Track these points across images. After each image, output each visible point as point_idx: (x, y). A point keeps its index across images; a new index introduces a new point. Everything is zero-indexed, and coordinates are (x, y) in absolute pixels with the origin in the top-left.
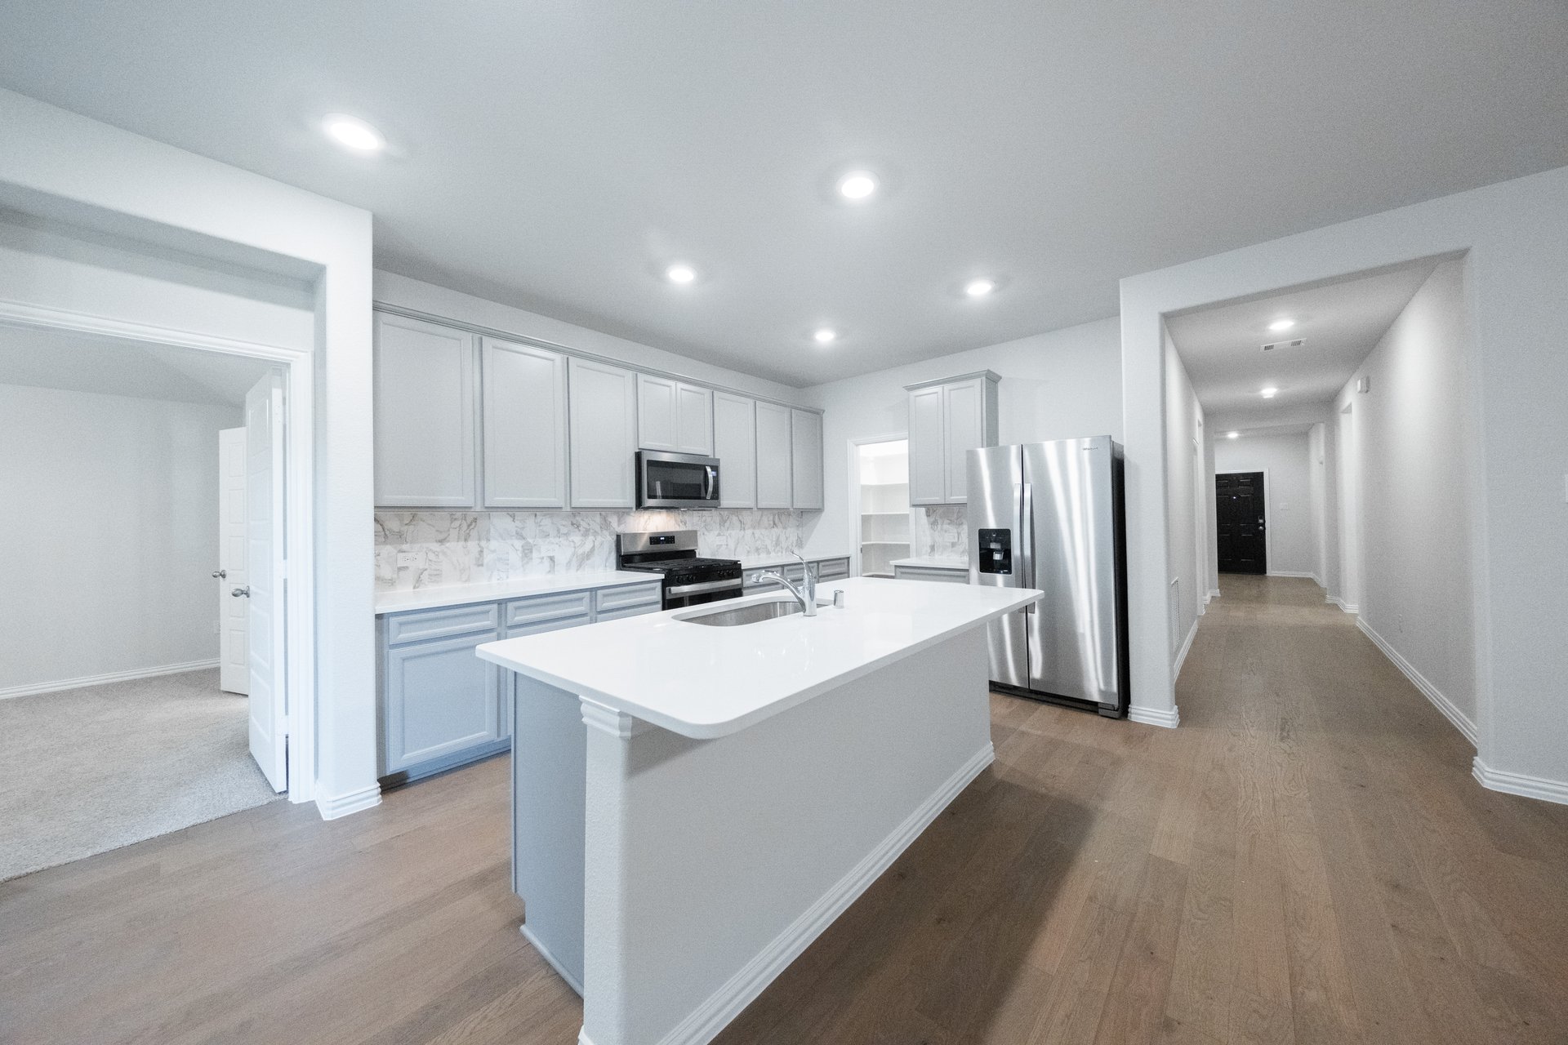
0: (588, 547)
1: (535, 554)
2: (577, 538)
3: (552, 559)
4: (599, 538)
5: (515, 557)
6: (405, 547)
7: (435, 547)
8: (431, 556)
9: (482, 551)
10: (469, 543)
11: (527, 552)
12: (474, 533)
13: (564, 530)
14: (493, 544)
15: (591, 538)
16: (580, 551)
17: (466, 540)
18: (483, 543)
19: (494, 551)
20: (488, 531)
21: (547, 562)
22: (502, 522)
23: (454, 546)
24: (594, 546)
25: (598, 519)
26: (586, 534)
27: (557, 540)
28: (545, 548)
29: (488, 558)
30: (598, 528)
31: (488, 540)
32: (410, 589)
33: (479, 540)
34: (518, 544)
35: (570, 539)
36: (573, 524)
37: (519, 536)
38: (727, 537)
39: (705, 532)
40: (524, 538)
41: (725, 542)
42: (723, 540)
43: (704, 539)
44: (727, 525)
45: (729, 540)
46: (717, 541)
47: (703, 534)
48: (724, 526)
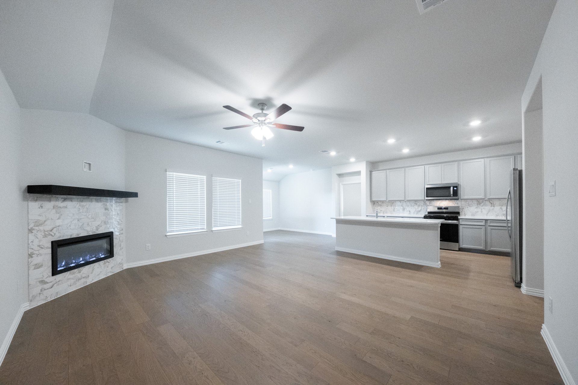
0: (420, 209)
1: (405, 210)
2: (416, 207)
3: (410, 211)
4: (423, 207)
5: (401, 210)
6: (382, 207)
7: (386, 207)
8: (386, 209)
9: (394, 209)
10: (392, 207)
11: (404, 209)
12: (393, 205)
13: (412, 205)
14: (397, 207)
15: (420, 207)
16: (417, 210)
17: (391, 206)
18: (394, 207)
19: (397, 209)
20: (396, 205)
21: (408, 212)
22: (399, 203)
23: (389, 207)
24: (421, 209)
25: (423, 203)
26: (419, 206)
27: (411, 207)
28: (408, 209)
29: (396, 210)
30: (423, 205)
31: (396, 206)
32: (382, 214)
33: (394, 206)
34: (402, 208)
35: (415, 207)
36: (415, 204)
37: (402, 206)
38: (482, 209)
39: (468, 207)
40: (403, 206)
41: (480, 211)
42: (479, 210)
43: (468, 209)
44: (482, 205)
45: (483, 210)
46: (476, 210)
47: (467, 207)
48: (480, 205)
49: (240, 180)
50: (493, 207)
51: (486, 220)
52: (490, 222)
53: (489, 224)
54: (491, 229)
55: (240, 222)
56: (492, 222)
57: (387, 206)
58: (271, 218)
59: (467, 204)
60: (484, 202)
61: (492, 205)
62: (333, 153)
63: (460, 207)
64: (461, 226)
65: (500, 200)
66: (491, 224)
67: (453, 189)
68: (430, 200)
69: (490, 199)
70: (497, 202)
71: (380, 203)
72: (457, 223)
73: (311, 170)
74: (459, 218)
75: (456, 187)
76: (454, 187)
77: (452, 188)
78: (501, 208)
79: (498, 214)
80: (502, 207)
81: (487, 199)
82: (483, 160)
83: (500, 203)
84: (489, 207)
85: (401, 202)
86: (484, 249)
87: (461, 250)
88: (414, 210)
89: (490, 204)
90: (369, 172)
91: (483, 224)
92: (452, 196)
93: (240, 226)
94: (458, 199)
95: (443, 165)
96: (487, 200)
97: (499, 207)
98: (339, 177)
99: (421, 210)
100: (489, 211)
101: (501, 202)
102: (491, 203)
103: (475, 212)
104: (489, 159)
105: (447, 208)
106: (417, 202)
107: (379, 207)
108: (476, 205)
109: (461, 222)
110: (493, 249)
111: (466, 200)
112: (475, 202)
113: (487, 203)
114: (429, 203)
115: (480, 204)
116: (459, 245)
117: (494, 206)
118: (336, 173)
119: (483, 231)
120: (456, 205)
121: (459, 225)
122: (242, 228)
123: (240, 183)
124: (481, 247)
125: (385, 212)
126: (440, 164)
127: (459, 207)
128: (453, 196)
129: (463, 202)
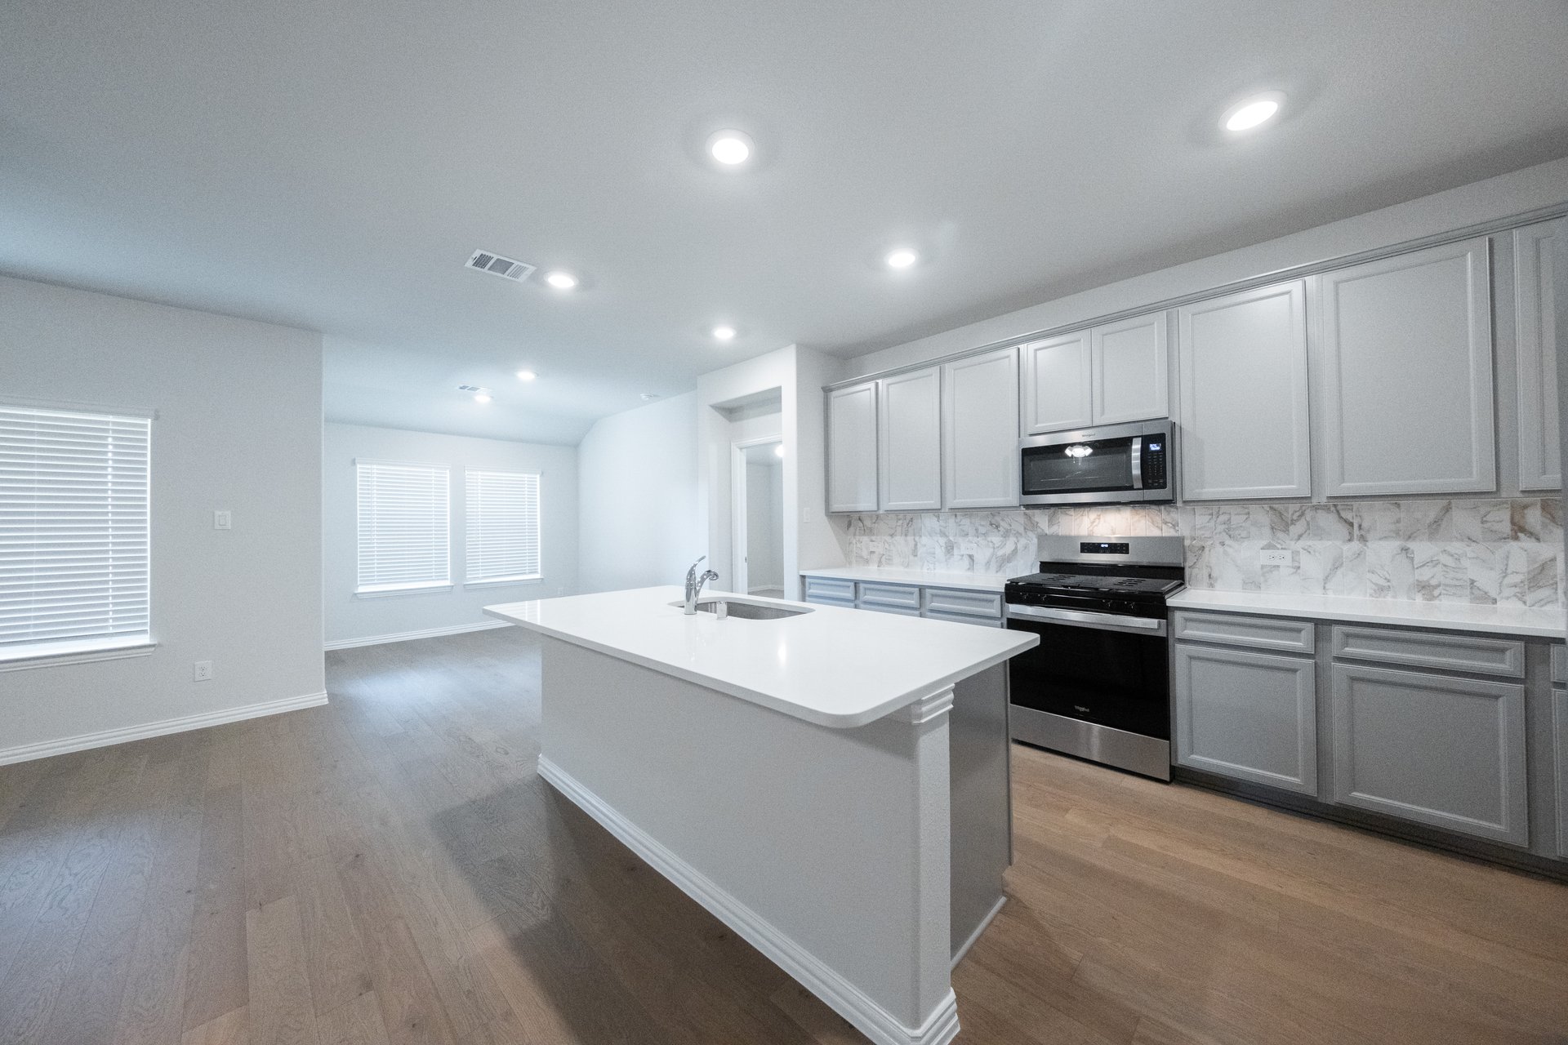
0: (1009, 549)
1: (956, 551)
2: (996, 539)
3: (971, 557)
4: (1023, 541)
5: (939, 552)
6: (873, 538)
7: (888, 538)
8: (887, 546)
9: (916, 545)
11: (950, 548)
12: (911, 531)
13: (982, 530)
14: (924, 540)
15: (1012, 539)
16: (1000, 553)
17: (906, 535)
18: (916, 538)
20: (921, 530)
21: (966, 561)
22: (930, 522)
23: (899, 539)
26: (1006, 535)
27: (976, 539)
28: (965, 546)
29: (921, 551)
30: (1021, 530)
31: (921, 536)
33: (914, 535)
34: (942, 541)
35: (989, 539)
36: (991, 524)
37: (943, 534)
38: (1295, 553)
39: (1227, 543)
40: (947, 536)
41: (1288, 561)
42: (1284, 558)
43: (1225, 553)
44: (1295, 529)
45: (1304, 559)
46: (1265, 558)
47: (1223, 544)
48: (1286, 530)
49: (149, 422)
50: (1356, 545)
51: (1321, 625)
52: (1348, 636)
53: (1336, 643)
54: (1353, 679)
55: (145, 616)
56: (1357, 636)
57: (892, 536)
58: (538, 576)
59: (1221, 528)
60: (1309, 515)
61: (1354, 531)
62: (561, 282)
63: (1187, 543)
64: (1179, 647)
65: (1398, 506)
66: (1351, 650)
67: (1144, 450)
68: (1052, 510)
69: (1339, 504)
70: (1378, 518)
71: (868, 523)
72: (1163, 633)
73: (643, 396)
74: (1171, 601)
75: (1159, 438)
76: (1147, 440)
77: (1136, 446)
78: (1405, 550)
79: (1383, 582)
80: (1411, 545)
81: (1324, 500)
82: (1295, 286)
83: (1398, 521)
84: (1338, 543)
85: (938, 517)
86: (1311, 790)
87: (1181, 776)
88: (988, 552)
89: (1343, 530)
90: (822, 393)
91: (1301, 643)
92: (1138, 484)
93: (145, 640)
94: (1169, 503)
95: (1097, 332)
96: (1326, 508)
97: (1395, 544)
98: (730, 420)
99: (1015, 551)
100: (1337, 565)
101: (1402, 515)
102: (1346, 521)
103: (1263, 567)
104: (1330, 278)
105: (1122, 545)
106: (998, 518)
107: (865, 539)
108: (1267, 531)
109: (1183, 628)
110: (1363, 798)
111: (1215, 508)
112: (1261, 515)
113: (1327, 520)
114: (1047, 519)
115: (1287, 525)
116: (1172, 752)
117: (1363, 539)
118: (711, 403)
119: (1302, 683)
120: (1168, 532)
121: (1171, 641)
122: (153, 646)
123: (145, 433)
124: (1293, 780)
125: (883, 559)
126: (1087, 332)
127: (1180, 540)
128: (1146, 486)
129: (1201, 518)
